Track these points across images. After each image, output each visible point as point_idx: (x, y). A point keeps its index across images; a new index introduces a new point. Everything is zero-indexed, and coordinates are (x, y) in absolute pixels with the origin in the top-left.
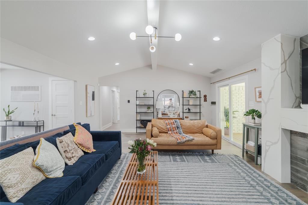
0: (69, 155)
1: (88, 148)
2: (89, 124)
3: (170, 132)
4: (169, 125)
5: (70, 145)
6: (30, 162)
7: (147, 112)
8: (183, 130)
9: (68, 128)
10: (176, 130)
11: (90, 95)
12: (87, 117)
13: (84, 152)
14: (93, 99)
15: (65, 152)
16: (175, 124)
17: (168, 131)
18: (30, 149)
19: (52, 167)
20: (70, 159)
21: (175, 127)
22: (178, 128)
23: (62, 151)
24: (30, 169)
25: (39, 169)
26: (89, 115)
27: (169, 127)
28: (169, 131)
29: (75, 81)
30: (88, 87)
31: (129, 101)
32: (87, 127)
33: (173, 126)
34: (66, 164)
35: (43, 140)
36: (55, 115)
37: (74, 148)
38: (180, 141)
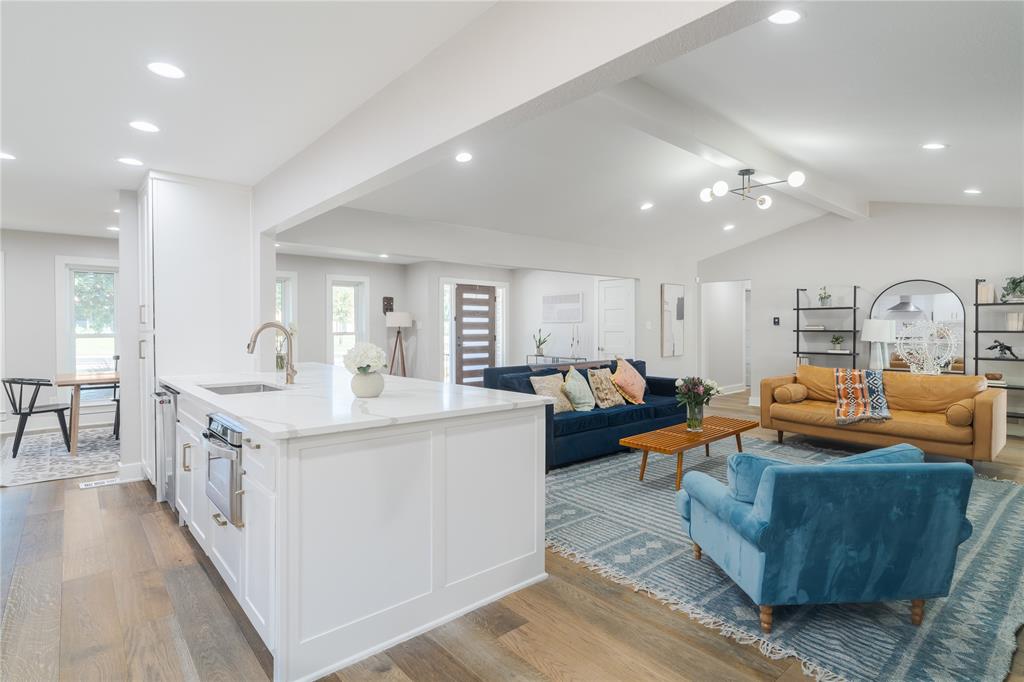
0: (602, 395)
1: (633, 397)
2: (644, 363)
3: (844, 401)
4: (843, 383)
5: (604, 382)
6: (560, 386)
7: (830, 352)
8: (889, 399)
9: (610, 363)
10: (863, 397)
11: (671, 307)
12: (662, 356)
13: (627, 401)
14: (680, 316)
15: (597, 389)
16: (865, 381)
17: (837, 399)
18: (560, 375)
19: (580, 398)
20: (603, 400)
21: (862, 389)
22: (872, 392)
23: (593, 386)
24: (559, 393)
25: (567, 395)
26: (667, 352)
27: (842, 386)
28: (840, 397)
29: (637, 280)
30: (666, 288)
31: (776, 322)
32: (640, 366)
33: (857, 386)
34: (597, 406)
35: (572, 368)
36: (602, 350)
37: (609, 389)
38: (843, 417)
